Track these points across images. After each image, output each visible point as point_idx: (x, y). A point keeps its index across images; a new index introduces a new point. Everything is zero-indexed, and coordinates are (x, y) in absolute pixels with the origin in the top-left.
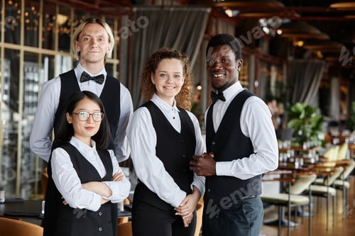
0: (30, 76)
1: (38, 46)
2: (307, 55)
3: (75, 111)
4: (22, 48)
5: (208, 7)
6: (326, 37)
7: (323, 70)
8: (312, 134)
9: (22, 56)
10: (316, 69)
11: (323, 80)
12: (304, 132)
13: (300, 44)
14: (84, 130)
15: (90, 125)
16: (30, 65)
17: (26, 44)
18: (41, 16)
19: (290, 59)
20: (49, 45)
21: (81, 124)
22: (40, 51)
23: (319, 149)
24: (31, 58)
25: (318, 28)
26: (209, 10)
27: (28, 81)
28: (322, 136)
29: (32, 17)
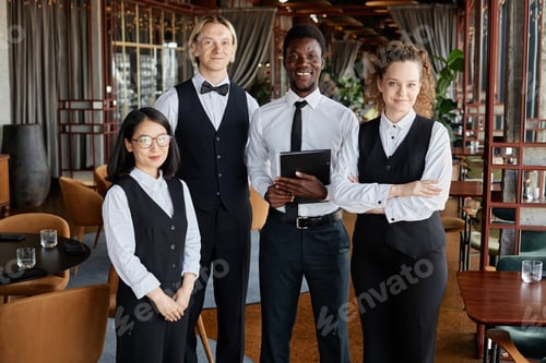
0: (144, 65)
1: (149, 43)
2: (346, 37)
3: (135, 137)
4: (138, 45)
5: (274, 7)
6: (360, 24)
7: (358, 47)
8: (355, 99)
9: (138, 51)
10: (352, 47)
11: (358, 54)
12: (348, 98)
13: (340, 28)
14: (148, 160)
15: (155, 155)
16: (144, 57)
17: (140, 42)
18: (151, 20)
19: (333, 40)
20: (157, 41)
21: (143, 153)
22: (150, 46)
23: (360, 110)
24: (145, 52)
25: (355, 18)
26: (276, 10)
27: (142, 69)
28: (361, 100)
29: (145, 21)
